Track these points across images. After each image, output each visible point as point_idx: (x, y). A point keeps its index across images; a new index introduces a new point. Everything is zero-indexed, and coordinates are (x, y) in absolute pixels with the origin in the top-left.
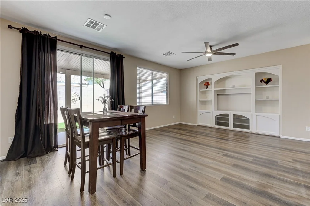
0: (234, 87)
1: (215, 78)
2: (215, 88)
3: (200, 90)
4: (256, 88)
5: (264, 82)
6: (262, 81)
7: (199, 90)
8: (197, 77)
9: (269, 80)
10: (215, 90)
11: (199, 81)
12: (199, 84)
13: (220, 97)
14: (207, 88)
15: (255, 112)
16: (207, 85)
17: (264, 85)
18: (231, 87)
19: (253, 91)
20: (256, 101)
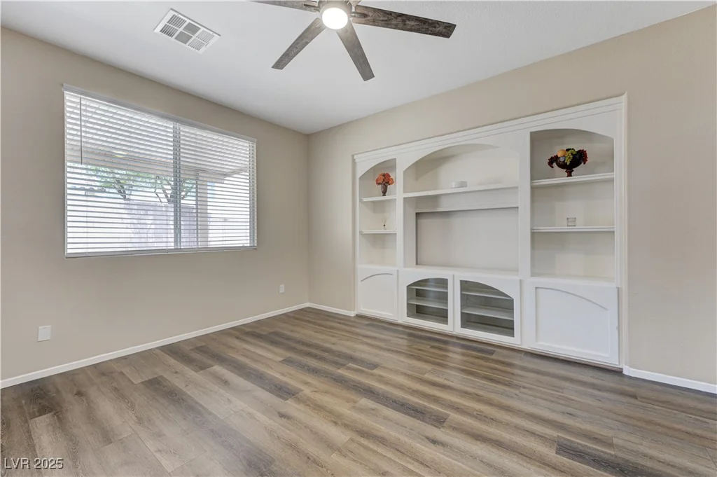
0: (463, 184)
1: (405, 157)
2: (404, 192)
3: (365, 200)
4: (533, 188)
5: (563, 166)
6: (553, 160)
7: (360, 200)
8: (353, 156)
9: (579, 158)
10: (404, 198)
11: (361, 171)
12: (360, 178)
13: (425, 222)
14: (384, 193)
15: (533, 274)
16: (385, 182)
17: (560, 177)
18: (453, 185)
19: (523, 199)
20: (534, 234)
